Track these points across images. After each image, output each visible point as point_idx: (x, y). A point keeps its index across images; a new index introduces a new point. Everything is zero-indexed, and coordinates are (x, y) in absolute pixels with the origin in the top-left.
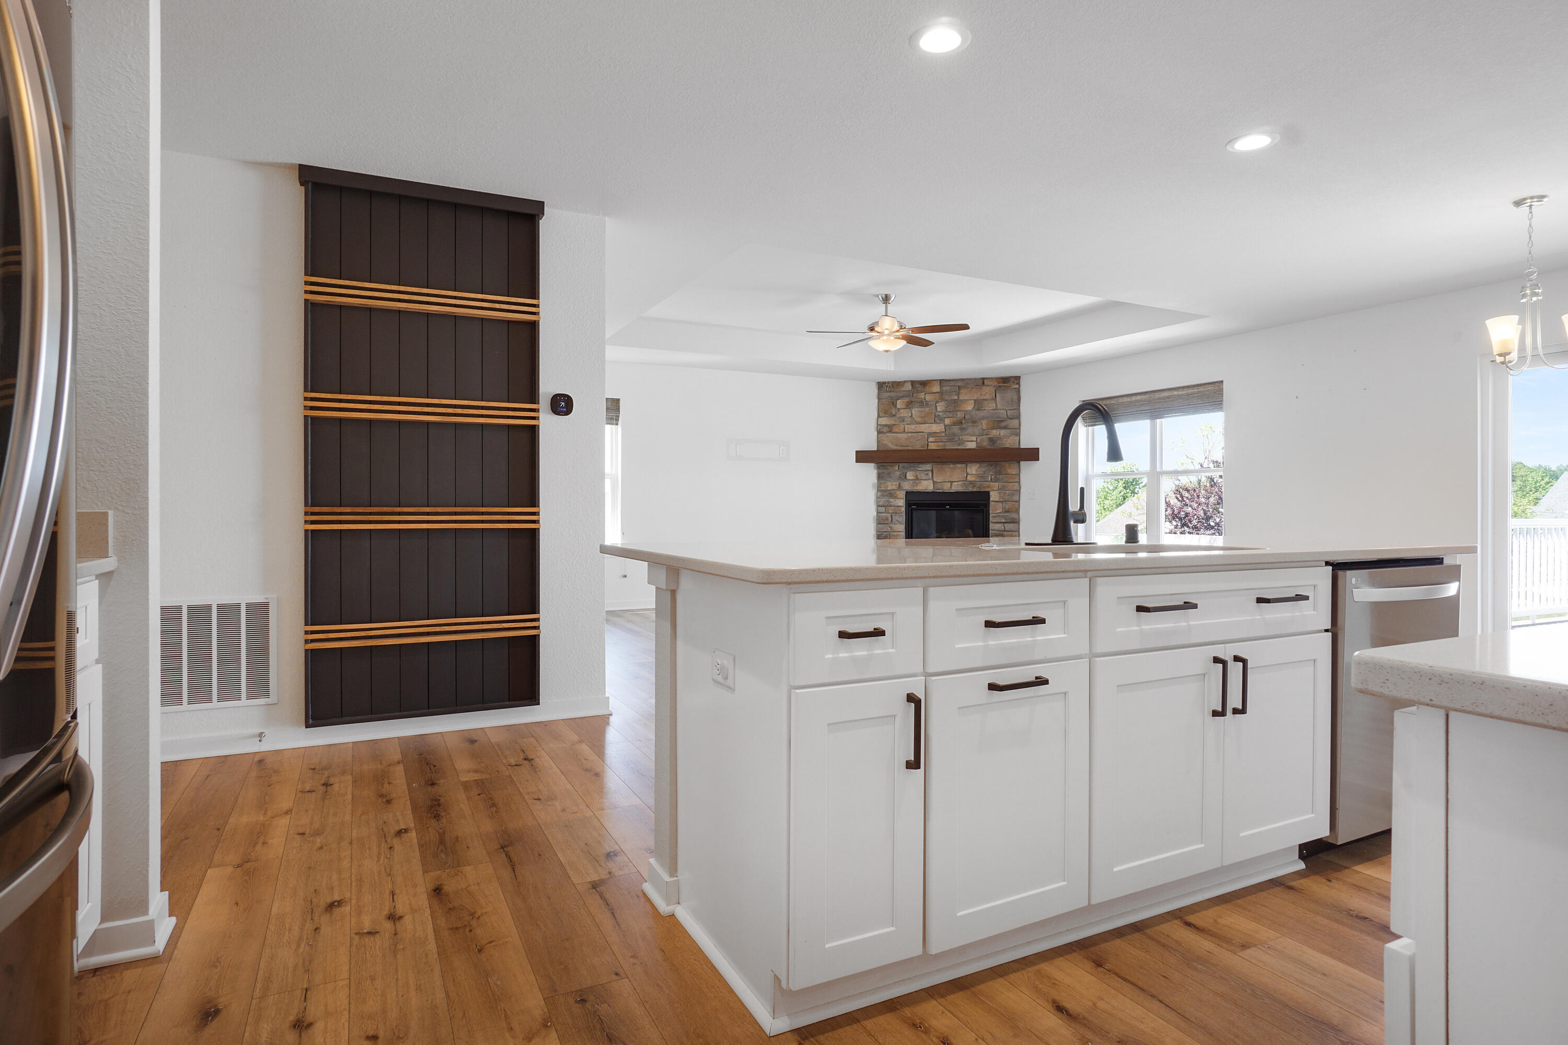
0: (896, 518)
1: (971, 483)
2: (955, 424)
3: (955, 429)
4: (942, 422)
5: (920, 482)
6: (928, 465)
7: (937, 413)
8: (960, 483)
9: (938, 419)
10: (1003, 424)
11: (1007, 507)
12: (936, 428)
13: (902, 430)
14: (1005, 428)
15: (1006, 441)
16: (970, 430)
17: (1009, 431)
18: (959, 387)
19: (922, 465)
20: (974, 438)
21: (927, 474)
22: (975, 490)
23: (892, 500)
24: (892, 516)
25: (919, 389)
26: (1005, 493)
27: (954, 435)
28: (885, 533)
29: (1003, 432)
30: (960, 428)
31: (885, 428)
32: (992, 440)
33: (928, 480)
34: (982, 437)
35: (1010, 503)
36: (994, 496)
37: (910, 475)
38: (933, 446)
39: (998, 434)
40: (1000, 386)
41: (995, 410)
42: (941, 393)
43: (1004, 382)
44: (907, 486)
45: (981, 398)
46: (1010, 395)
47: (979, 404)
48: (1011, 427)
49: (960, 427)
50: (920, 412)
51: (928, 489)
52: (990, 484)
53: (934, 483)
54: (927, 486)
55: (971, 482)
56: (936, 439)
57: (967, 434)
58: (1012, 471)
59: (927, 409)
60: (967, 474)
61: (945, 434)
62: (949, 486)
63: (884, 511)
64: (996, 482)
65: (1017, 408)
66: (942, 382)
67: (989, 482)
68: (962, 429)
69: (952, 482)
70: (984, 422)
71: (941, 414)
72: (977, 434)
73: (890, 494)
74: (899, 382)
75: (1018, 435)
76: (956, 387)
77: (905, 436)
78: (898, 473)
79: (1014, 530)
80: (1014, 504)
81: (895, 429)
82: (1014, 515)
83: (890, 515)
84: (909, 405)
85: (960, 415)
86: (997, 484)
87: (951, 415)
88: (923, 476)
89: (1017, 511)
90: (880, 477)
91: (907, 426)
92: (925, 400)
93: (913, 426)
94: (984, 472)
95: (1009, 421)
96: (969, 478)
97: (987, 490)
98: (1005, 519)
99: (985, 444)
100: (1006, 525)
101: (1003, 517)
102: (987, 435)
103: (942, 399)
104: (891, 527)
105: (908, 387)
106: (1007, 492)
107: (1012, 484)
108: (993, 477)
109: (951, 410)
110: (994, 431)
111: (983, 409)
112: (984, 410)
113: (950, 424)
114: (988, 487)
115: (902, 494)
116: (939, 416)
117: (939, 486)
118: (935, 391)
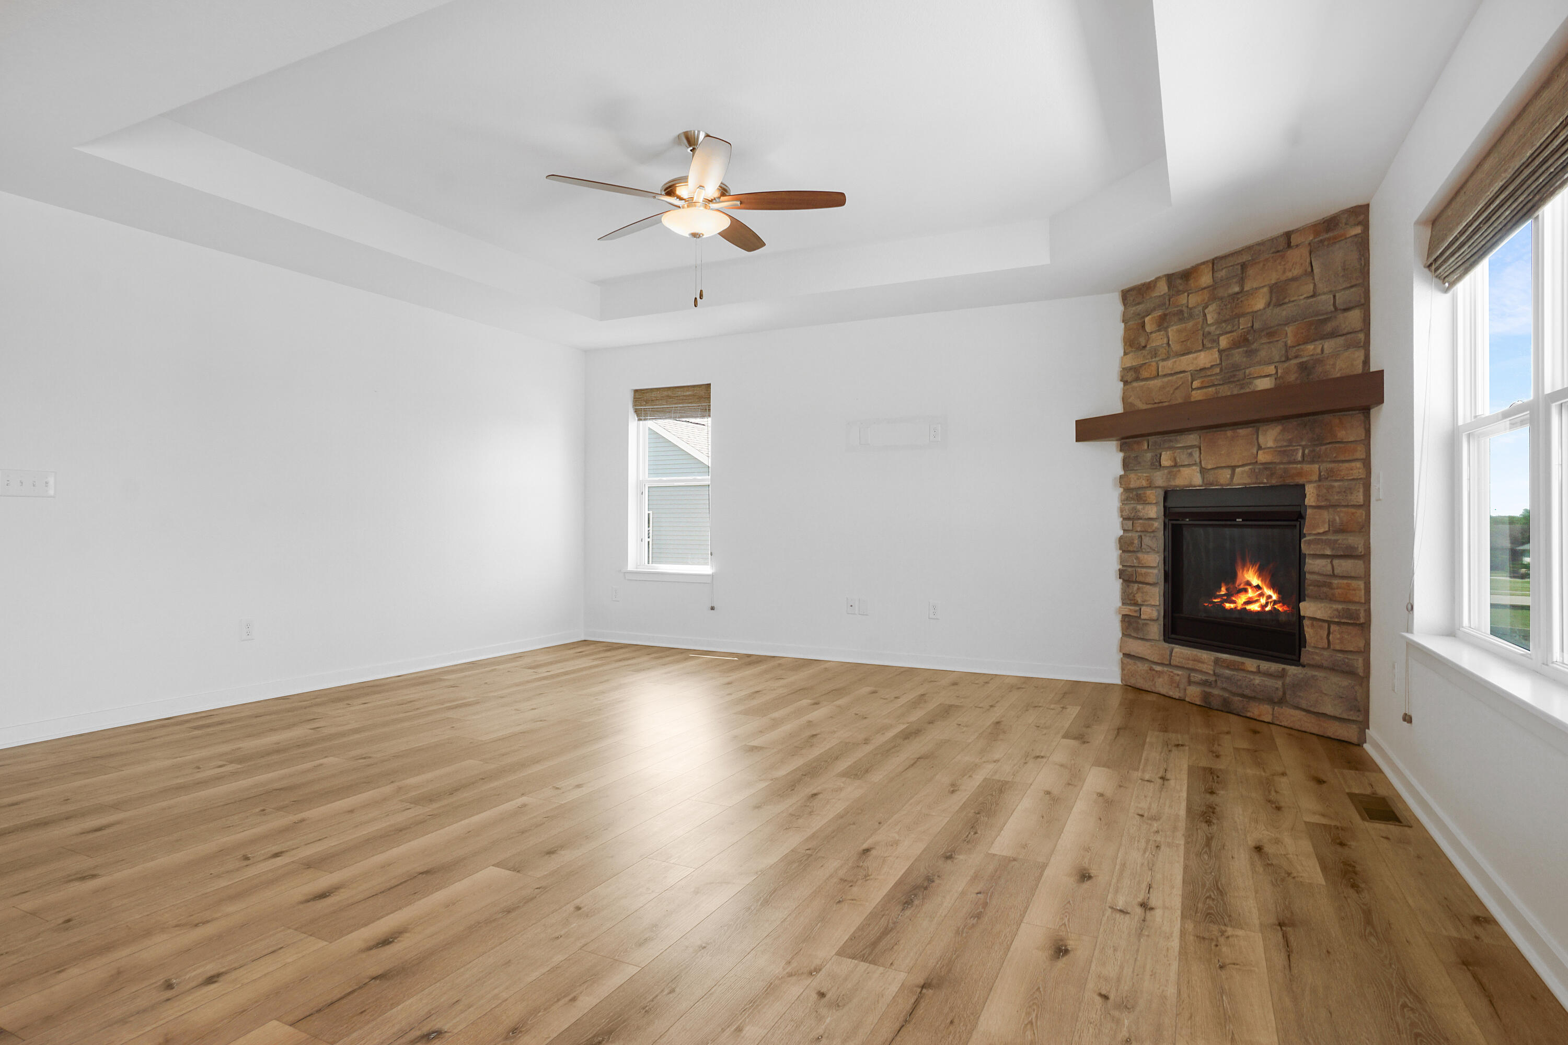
0: (1147, 540)
1: (1266, 469)
2: (1235, 345)
3: (1238, 356)
4: (1215, 345)
5: (1179, 471)
6: (1192, 436)
7: (1207, 329)
8: (1247, 468)
9: (1208, 341)
10: (1329, 327)
11: (1337, 518)
12: (1205, 359)
13: (1154, 373)
14: (1333, 335)
15: (1334, 365)
16: (1263, 354)
17: (1340, 341)
18: (1244, 266)
19: (1183, 437)
20: (1271, 369)
21: (1191, 454)
22: (1274, 482)
23: (1139, 507)
24: (1140, 537)
25: (1181, 288)
26: (1333, 487)
27: (1236, 368)
28: (1130, 569)
29: (1329, 346)
30: (1246, 351)
31: (1130, 374)
32: (1304, 368)
33: (1193, 465)
34: (1286, 365)
35: (1344, 509)
36: (1311, 496)
37: (1166, 461)
38: (1197, 395)
39: (1319, 351)
40: (1321, 241)
41: (1312, 296)
42: (1213, 288)
43: (1328, 230)
44: (1160, 479)
45: (1284, 278)
46: (1340, 254)
47: (1278, 294)
48: (1345, 331)
49: (1245, 349)
50: (1179, 331)
51: (1193, 483)
52: (1302, 468)
53: (1203, 471)
54: (1191, 477)
55: (1267, 466)
56: (1202, 382)
57: (1260, 363)
58: (1349, 433)
59: (1190, 324)
60: (1260, 448)
61: (1221, 370)
62: (1229, 476)
63: (1131, 528)
64: (1312, 462)
65: (1360, 281)
66: (1214, 263)
67: (1299, 462)
68: (1250, 353)
69: (1233, 468)
70: (1289, 330)
71: (1212, 328)
72: (1277, 360)
73: (1137, 495)
74: (1150, 283)
75: (1366, 345)
76: (1236, 267)
77: (1158, 383)
78: (1149, 456)
79: (1353, 574)
80: (1353, 514)
81: (1145, 374)
82: (1353, 540)
83: (1137, 534)
84: (1163, 323)
85: (1244, 323)
86: (1317, 466)
87: (1229, 328)
88: (1183, 458)
89: (1364, 527)
90: (1126, 465)
91: (1161, 364)
92: (1188, 307)
93: (1169, 363)
94: (1290, 441)
95: (1341, 316)
96: (1262, 457)
97: (1301, 481)
98: (1333, 549)
99: (1292, 378)
100: (1336, 562)
101: (1328, 543)
102: (1296, 357)
103: (1213, 298)
104: (1137, 558)
105: (1163, 288)
106: (1336, 484)
107: (1347, 465)
108: (1307, 451)
109: (1227, 317)
110: (1310, 347)
111: (1287, 300)
112: (1290, 302)
113: (1228, 346)
114: (1300, 474)
115: (1155, 496)
116: (1209, 333)
117: (1210, 477)
118: (1204, 286)
